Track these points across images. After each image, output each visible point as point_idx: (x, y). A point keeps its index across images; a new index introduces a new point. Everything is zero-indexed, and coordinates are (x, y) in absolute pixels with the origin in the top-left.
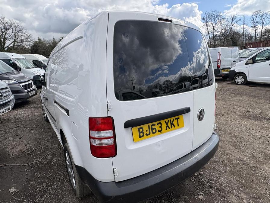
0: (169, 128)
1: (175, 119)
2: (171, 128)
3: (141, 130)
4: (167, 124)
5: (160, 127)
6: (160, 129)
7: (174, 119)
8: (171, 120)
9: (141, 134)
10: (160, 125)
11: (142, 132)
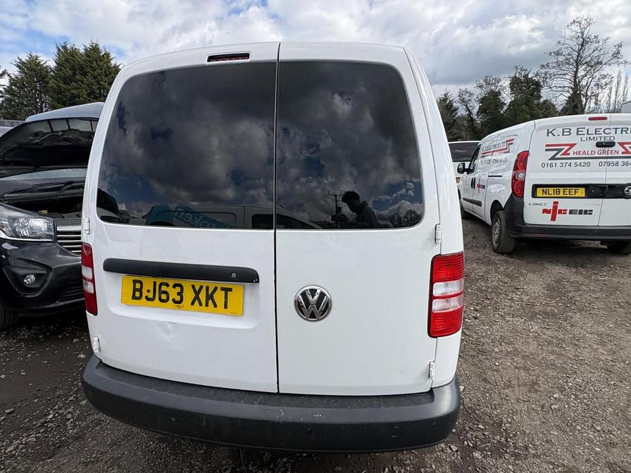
0: (201, 304)
1: (219, 289)
2: (207, 305)
3: (138, 286)
4: (197, 293)
5: (178, 294)
6: (178, 298)
7: (216, 288)
8: (207, 288)
9: (138, 294)
10: (178, 289)
11: (140, 290)
